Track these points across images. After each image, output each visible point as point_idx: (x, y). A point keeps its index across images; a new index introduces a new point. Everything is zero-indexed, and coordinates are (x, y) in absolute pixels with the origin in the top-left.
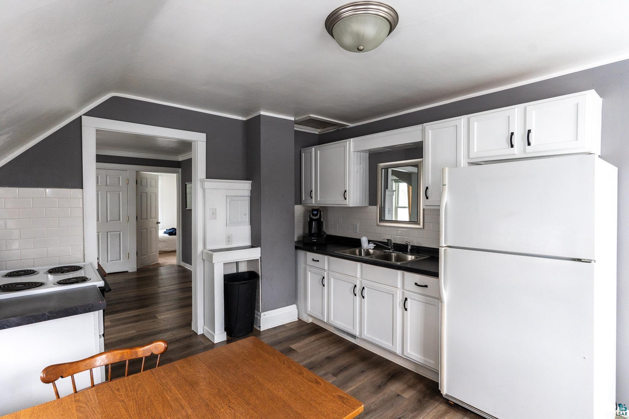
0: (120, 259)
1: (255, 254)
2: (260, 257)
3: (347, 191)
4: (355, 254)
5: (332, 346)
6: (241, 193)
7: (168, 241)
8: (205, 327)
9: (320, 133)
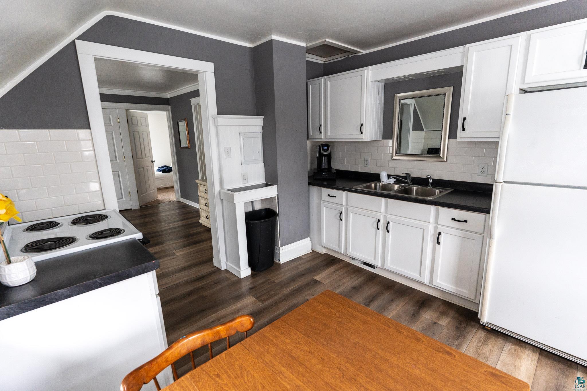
0: (122, 198)
1: (272, 192)
2: (277, 195)
3: (364, 125)
4: (371, 188)
5: (353, 276)
6: (253, 130)
7: (162, 178)
8: (228, 263)
9: (326, 62)
